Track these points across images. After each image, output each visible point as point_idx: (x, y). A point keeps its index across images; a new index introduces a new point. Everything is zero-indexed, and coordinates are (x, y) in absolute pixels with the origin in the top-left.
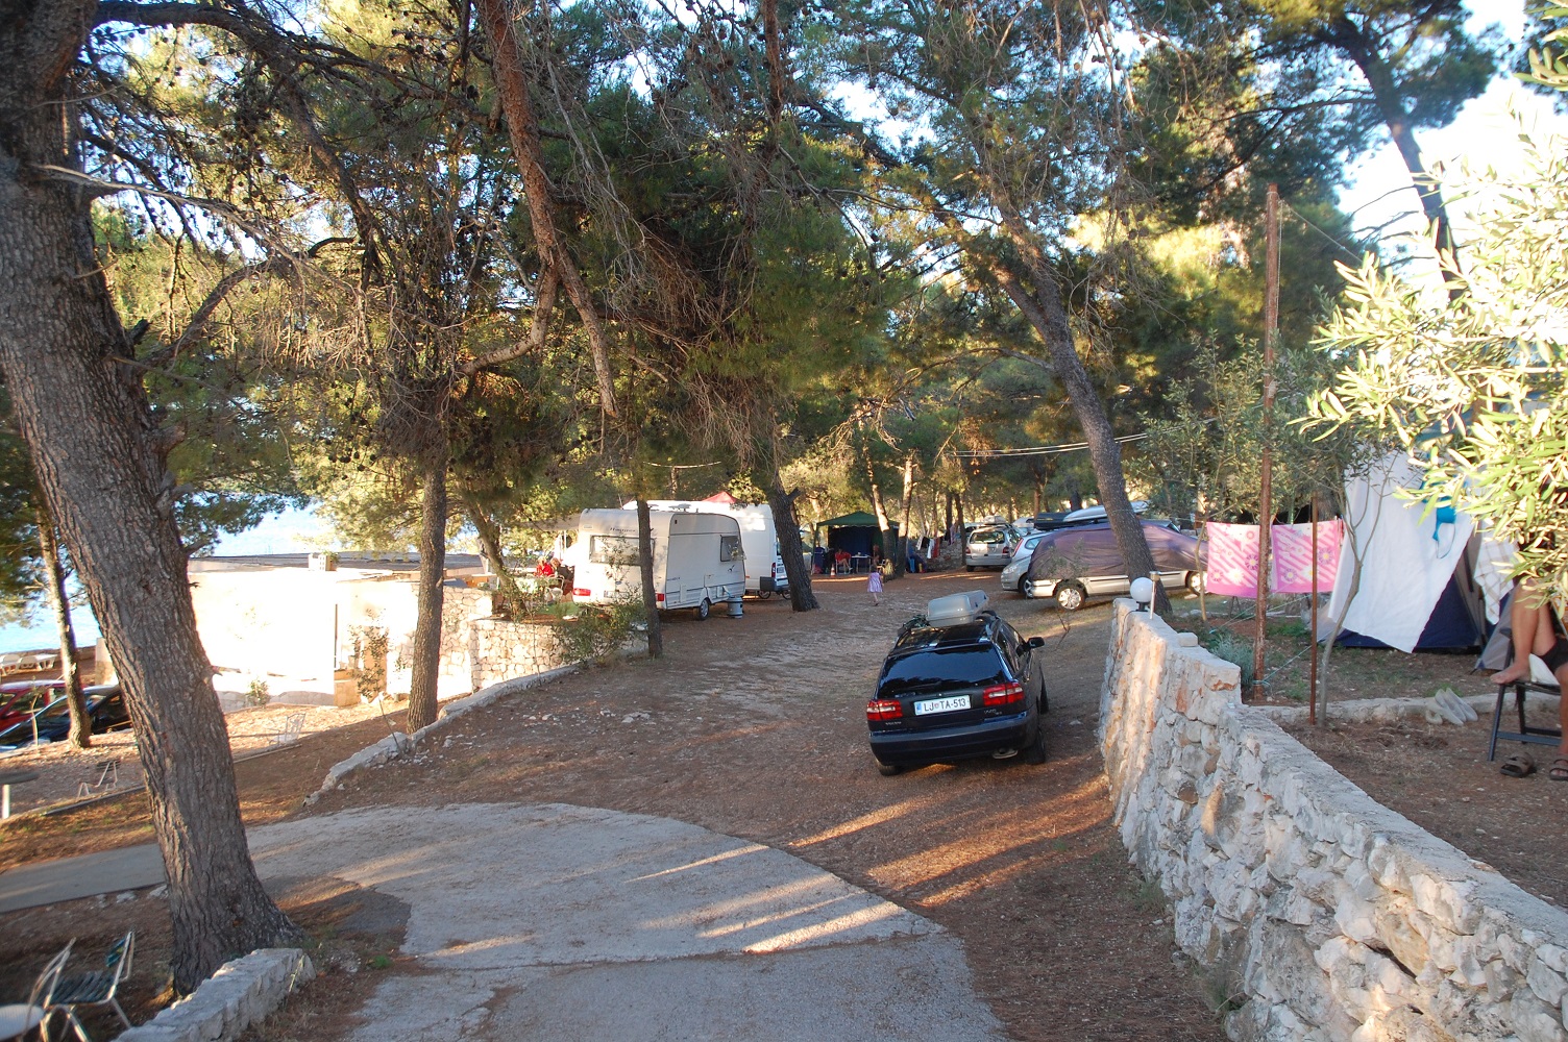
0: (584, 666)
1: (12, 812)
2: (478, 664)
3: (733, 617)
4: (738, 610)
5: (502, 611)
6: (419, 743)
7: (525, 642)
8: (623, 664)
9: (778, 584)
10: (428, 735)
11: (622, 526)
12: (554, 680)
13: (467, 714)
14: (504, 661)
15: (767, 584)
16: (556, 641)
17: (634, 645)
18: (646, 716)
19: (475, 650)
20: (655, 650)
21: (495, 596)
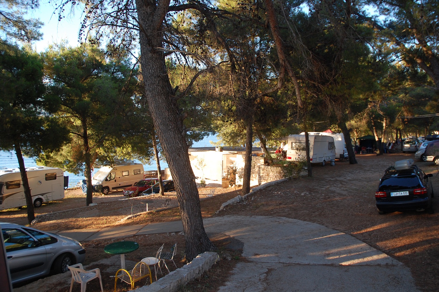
0: (290, 179)
1: (148, 210)
2: (260, 177)
3: (332, 165)
4: (333, 163)
5: (267, 163)
6: (245, 198)
7: (273, 172)
8: (301, 178)
9: (345, 156)
10: (247, 196)
11: (300, 139)
12: (282, 182)
13: (258, 191)
14: (267, 177)
15: (342, 156)
16: (282, 171)
17: (304, 173)
18: (308, 193)
19: (259, 174)
20: (310, 175)
21: (265, 159)
